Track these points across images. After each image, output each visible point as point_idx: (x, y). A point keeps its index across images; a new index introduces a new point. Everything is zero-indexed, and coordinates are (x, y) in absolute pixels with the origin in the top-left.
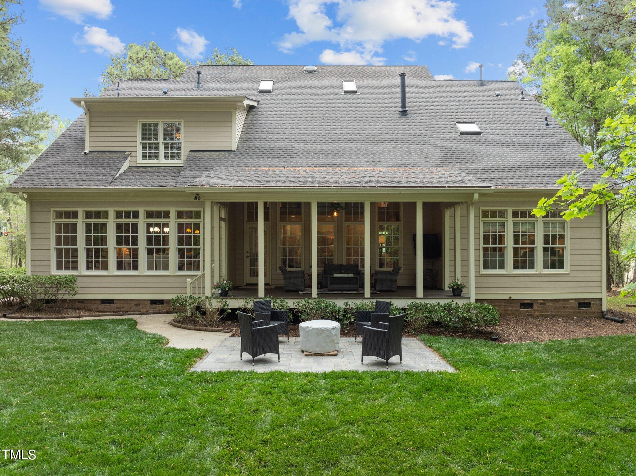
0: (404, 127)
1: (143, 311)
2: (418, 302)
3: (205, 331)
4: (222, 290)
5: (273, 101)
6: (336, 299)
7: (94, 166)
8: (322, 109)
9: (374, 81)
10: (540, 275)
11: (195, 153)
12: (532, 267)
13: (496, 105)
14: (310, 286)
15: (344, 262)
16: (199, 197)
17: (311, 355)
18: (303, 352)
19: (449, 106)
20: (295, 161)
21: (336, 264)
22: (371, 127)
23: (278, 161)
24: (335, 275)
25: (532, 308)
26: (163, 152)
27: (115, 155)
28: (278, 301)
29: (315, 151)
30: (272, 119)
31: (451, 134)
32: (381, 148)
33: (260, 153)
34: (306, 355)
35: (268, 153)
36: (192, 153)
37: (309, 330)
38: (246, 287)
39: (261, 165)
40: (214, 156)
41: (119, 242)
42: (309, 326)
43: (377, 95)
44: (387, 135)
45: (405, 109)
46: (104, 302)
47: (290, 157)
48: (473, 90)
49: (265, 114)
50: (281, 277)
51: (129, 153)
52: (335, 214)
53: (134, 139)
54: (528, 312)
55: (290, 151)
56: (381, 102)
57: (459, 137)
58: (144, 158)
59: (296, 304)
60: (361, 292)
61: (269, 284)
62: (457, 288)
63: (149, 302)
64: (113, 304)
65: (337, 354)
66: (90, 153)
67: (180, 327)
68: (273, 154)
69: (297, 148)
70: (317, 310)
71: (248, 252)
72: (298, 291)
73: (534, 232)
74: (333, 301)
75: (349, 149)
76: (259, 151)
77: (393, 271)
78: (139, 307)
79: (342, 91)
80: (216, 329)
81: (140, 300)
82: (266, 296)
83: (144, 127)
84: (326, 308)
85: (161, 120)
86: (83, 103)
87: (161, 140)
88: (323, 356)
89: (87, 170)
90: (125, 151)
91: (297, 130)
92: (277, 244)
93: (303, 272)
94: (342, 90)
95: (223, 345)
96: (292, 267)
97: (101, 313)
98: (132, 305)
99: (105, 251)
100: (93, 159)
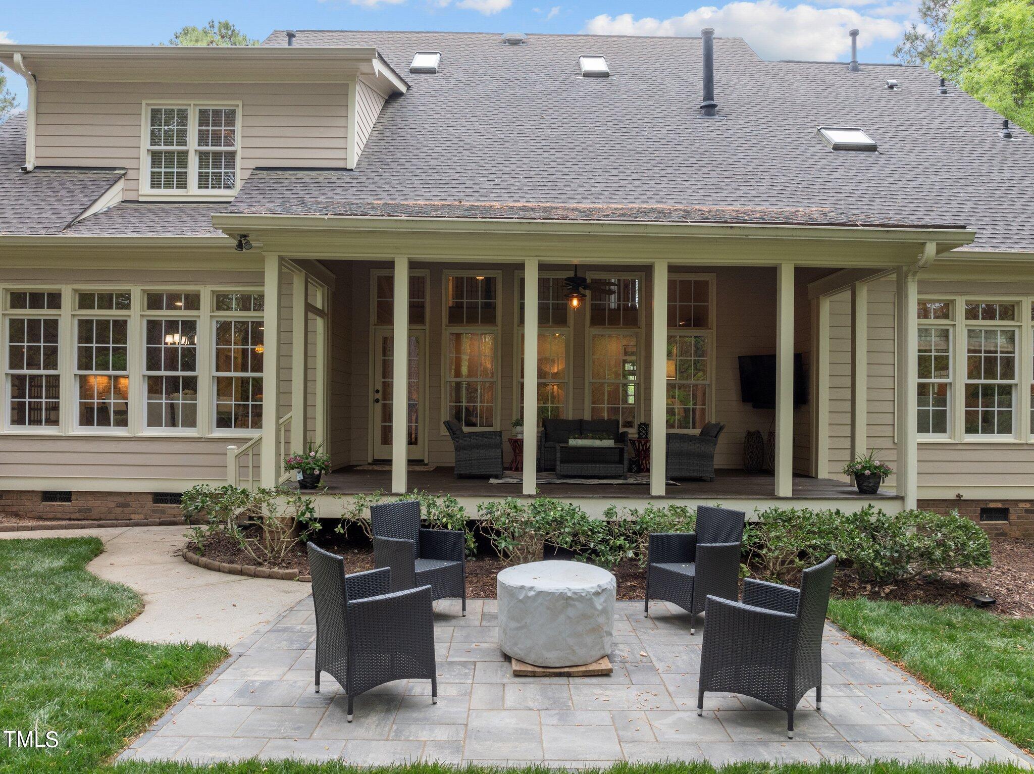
0: (714, 135)
1: (136, 517)
2: (785, 507)
3: (255, 575)
4: (304, 472)
5: (438, 87)
6: (583, 498)
7: (39, 194)
8: (540, 101)
9: (642, 59)
10: (1025, 447)
11: (265, 172)
12: (1006, 428)
13: (893, 102)
14: (517, 466)
15: (587, 416)
16: (248, 242)
17: (534, 675)
18: (507, 658)
19: (798, 101)
20: (485, 190)
21: (570, 418)
22: (644, 133)
23: (445, 190)
24: (573, 442)
25: (1006, 520)
26: (197, 170)
27: (91, 175)
28: (440, 502)
29: (528, 172)
30: (436, 116)
31: (813, 150)
32: (669, 170)
33: (407, 174)
34: (517, 674)
35: (424, 174)
36: (258, 172)
37: (527, 597)
38: (370, 468)
39: (408, 197)
40: (306, 179)
41: (85, 361)
42: (528, 584)
43: (650, 81)
44: (679, 148)
45: (712, 103)
46: (49, 496)
47: (472, 182)
48: (840, 78)
49: (422, 108)
50: (450, 446)
51: (123, 172)
52: (575, 302)
53: (131, 142)
54: (997, 529)
55: (473, 171)
56: (659, 93)
57: (831, 154)
58: (155, 183)
59: (485, 511)
60: (644, 481)
61: (423, 461)
62: (873, 474)
63: (150, 498)
64: (70, 501)
65: (611, 671)
66: (35, 170)
67: (197, 564)
68: (436, 176)
69: (488, 166)
70: (539, 528)
71: (377, 391)
72: (488, 477)
73: (1013, 353)
74: (576, 503)
75: (600, 170)
76: (405, 171)
77: (701, 434)
78: (126, 510)
79: (579, 74)
80: (282, 571)
81: (130, 493)
82: (410, 490)
83: (155, 115)
84: (560, 522)
85: (192, 102)
86: (17, 58)
87: (192, 144)
88: (569, 675)
89: (20, 202)
90: (115, 169)
91: (489, 136)
92: (443, 374)
93: (499, 434)
94: (578, 72)
95: (281, 626)
96: (474, 425)
97: (41, 523)
98: (112, 504)
99: (54, 383)
100: (39, 181)
